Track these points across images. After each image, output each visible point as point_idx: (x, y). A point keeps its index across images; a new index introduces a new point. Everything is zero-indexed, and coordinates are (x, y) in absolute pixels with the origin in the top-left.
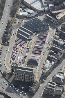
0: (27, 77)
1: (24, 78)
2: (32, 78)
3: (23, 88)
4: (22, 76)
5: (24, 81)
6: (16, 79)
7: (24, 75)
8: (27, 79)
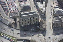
0: (33, 20)
1: (30, 21)
2: (37, 19)
3: (33, 30)
4: (28, 21)
5: (30, 24)
6: (22, 25)
7: (30, 18)
8: (33, 21)
